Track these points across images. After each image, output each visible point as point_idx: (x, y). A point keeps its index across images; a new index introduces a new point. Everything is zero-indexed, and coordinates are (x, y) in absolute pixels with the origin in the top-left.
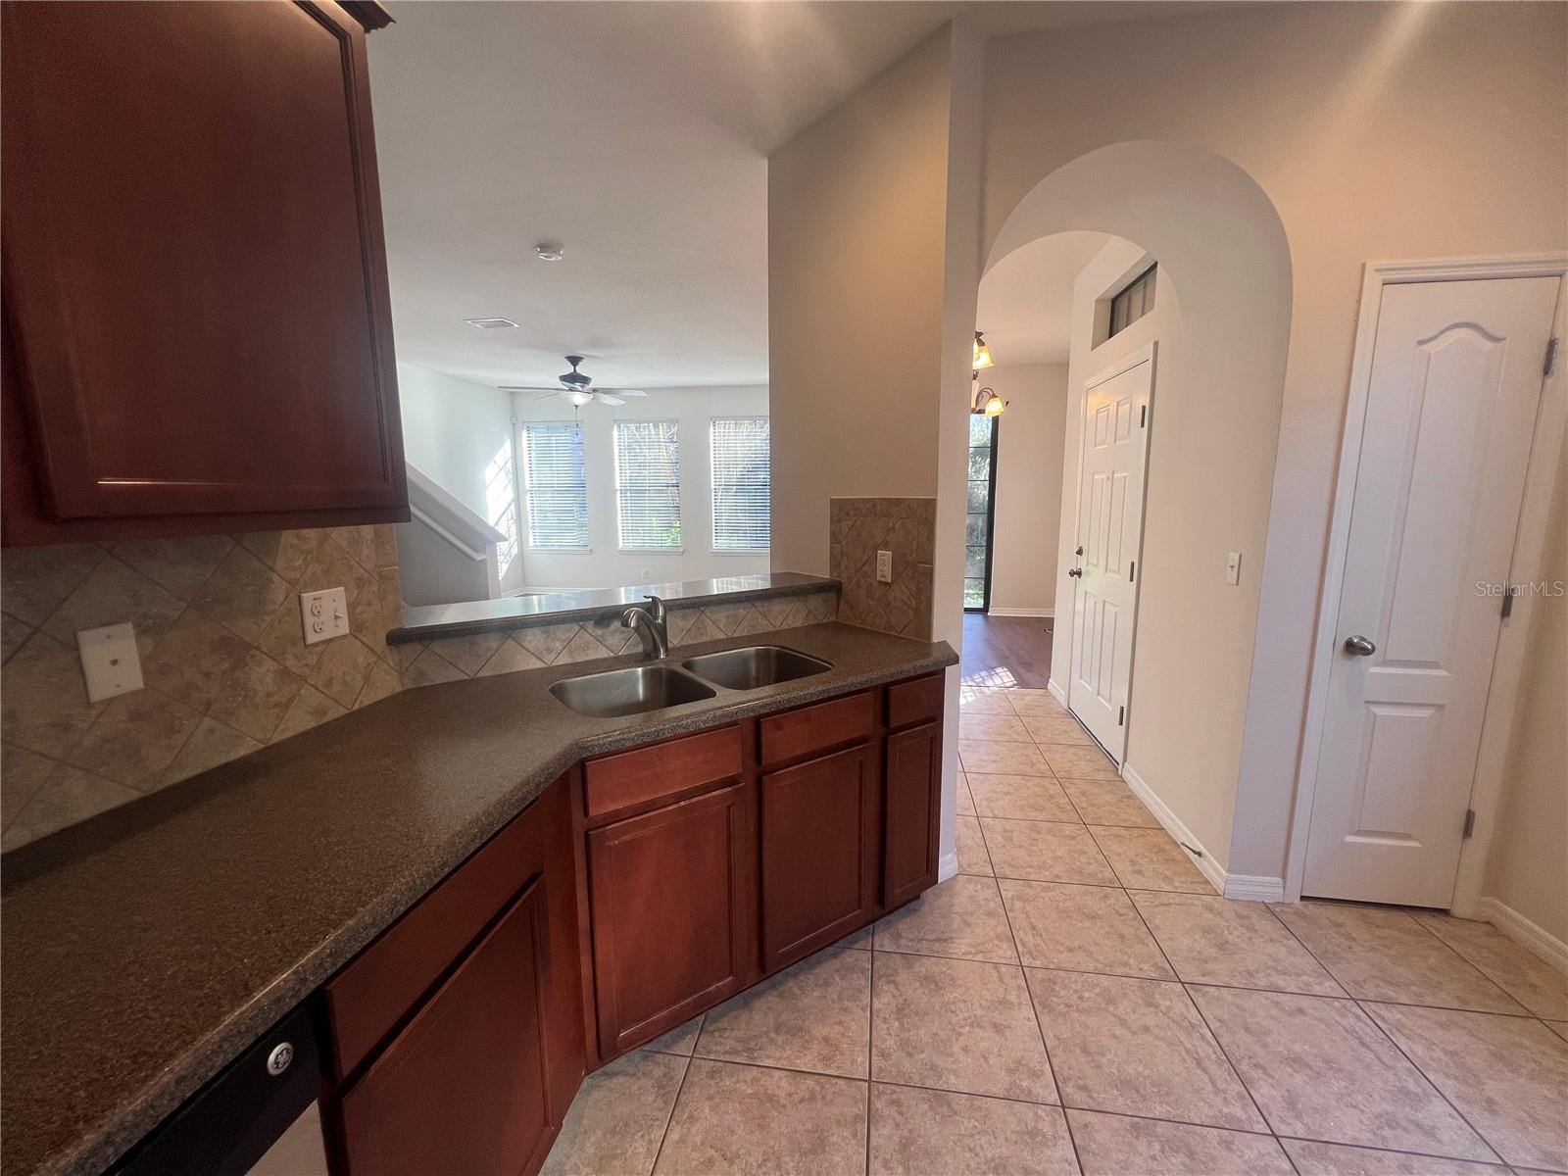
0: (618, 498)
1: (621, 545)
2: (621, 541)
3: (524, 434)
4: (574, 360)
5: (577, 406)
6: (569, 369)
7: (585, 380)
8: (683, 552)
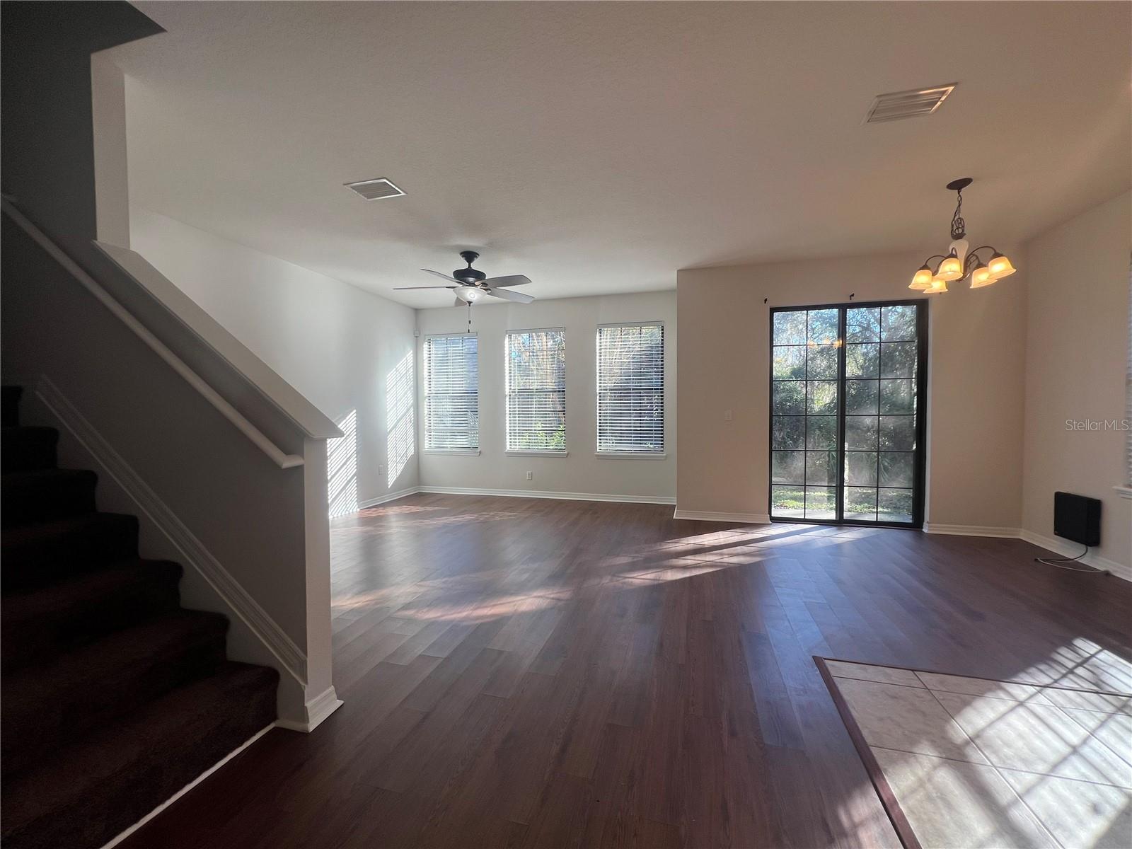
0: (507, 403)
1: (508, 447)
2: (508, 444)
3: (426, 346)
4: (469, 256)
5: (470, 303)
6: (464, 265)
7: (479, 275)
8: (568, 454)
